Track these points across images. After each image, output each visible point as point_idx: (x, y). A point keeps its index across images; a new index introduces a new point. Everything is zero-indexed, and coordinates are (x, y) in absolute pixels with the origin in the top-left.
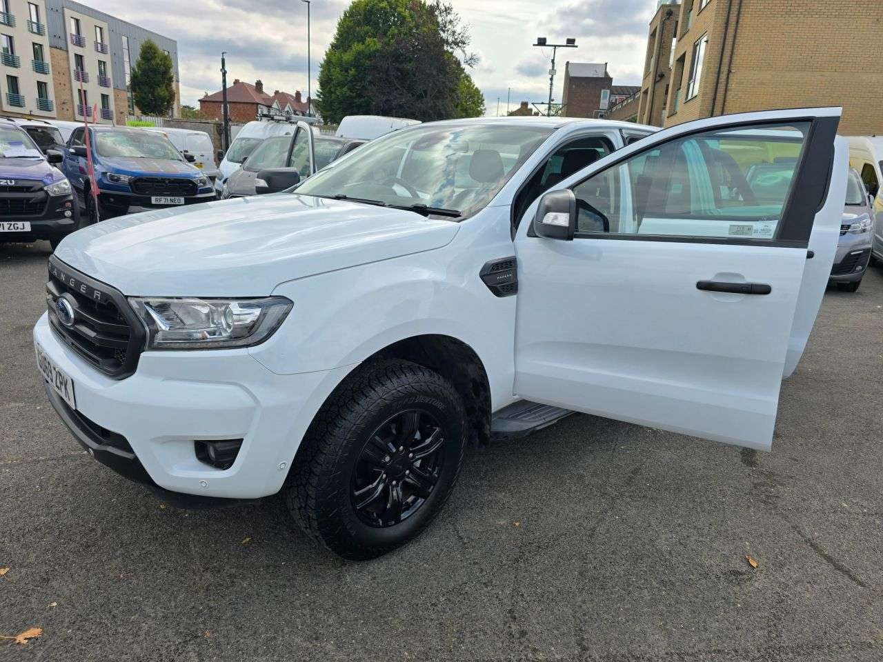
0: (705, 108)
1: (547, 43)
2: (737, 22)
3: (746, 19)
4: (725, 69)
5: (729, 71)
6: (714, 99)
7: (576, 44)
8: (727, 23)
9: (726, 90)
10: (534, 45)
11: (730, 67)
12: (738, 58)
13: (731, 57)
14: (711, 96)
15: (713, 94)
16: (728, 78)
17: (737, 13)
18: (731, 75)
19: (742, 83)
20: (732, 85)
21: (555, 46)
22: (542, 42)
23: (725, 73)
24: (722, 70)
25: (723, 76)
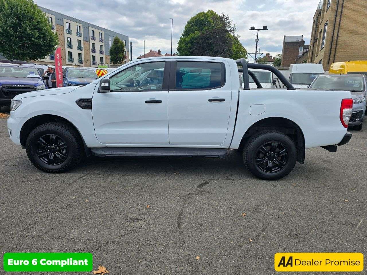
0: (326, 52)
1: (255, 29)
2: (341, 15)
3: (344, 13)
4: (335, 35)
5: (338, 36)
6: (331, 48)
7: (267, 29)
8: (336, 16)
9: (336, 44)
10: (249, 30)
11: (338, 34)
12: (341, 30)
13: (339, 29)
14: (329, 47)
15: (330, 46)
16: (337, 39)
17: (341, 11)
18: (339, 38)
19: (344, 41)
20: (339, 42)
21: (258, 30)
22: (253, 28)
23: (336, 37)
24: (334, 36)
25: (335, 39)
